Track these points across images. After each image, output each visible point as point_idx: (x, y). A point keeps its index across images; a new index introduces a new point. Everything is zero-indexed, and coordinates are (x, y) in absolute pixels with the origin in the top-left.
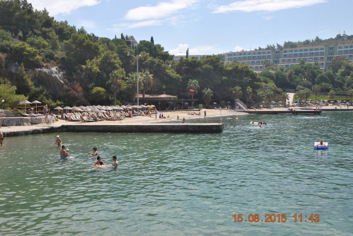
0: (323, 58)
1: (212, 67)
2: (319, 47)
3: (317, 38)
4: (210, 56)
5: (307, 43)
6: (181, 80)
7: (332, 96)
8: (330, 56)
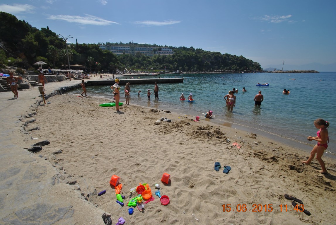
0: (130, 52)
3: (121, 42)
4: (93, 44)
5: (117, 43)
6: (81, 57)
7: (142, 69)
8: (133, 51)
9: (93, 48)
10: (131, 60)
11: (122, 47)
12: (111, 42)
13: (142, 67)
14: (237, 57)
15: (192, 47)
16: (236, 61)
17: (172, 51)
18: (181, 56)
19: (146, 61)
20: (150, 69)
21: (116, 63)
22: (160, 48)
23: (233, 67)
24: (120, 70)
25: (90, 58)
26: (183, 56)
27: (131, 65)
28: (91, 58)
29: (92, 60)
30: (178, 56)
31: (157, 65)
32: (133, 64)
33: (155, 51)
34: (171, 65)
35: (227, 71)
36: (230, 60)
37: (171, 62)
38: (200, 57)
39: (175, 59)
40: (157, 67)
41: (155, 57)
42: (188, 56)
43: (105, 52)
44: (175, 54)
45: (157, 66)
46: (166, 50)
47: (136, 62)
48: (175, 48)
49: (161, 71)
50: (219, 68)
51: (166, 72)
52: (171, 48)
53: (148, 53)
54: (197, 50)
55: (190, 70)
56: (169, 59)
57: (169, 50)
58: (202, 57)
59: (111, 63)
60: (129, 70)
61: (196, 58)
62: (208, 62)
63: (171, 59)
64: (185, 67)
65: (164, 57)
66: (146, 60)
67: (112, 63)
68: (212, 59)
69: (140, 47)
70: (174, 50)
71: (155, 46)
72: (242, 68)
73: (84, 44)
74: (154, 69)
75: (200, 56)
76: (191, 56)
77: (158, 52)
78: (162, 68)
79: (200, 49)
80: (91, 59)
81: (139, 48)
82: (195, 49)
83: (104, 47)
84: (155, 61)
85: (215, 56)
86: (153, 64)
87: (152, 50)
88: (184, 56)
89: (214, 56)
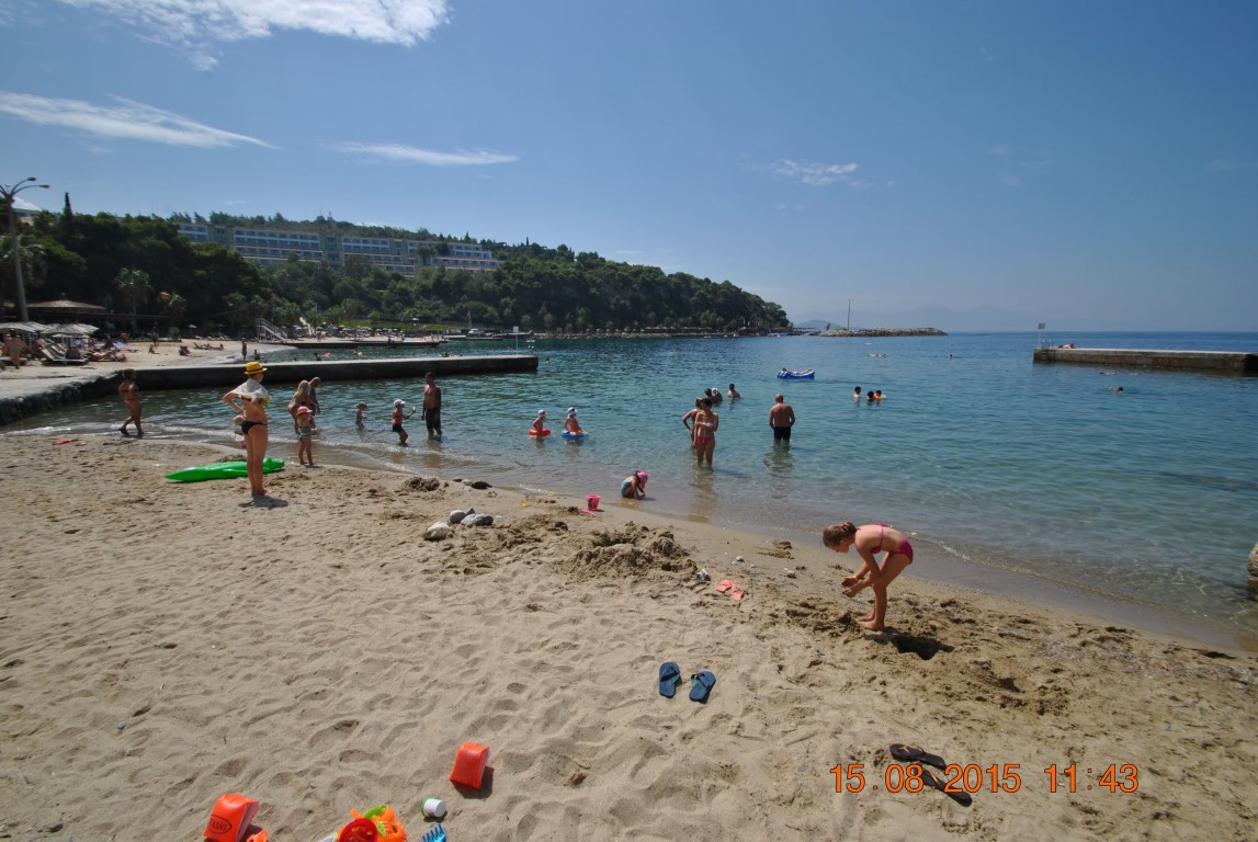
0: (320, 254)
1: (168, 247)
2: (278, 232)
3: (279, 215)
4: (148, 219)
5: (260, 220)
6: (86, 268)
7: (374, 321)
8: (334, 252)
9: (148, 232)
10: (326, 285)
11: (283, 236)
12: (234, 213)
13: (374, 313)
14: (715, 284)
15: (563, 248)
16: (712, 299)
17: (493, 256)
18: (525, 276)
19: (391, 291)
20: (405, 322)
21: (256, 296)
22: (444, 246)
23: (706, 318)
24: (276, 321)
25: (130, 273)
26: (533, 275)
27: (323, 306)
28: (136, 273)
29: (139, 282)
30: (513, 276)
31: (436, 308)
32: (335, 301)
33: (425, 254)
34: (489, 308)
35: (687, 331)
36: (692, 292)
37: (489, 297)
38: (594, 282)
39: (506, 287)
40: (437, 315)
41: (427, 277)
42: (551, 275)
43: (207, 250)
44: (505, 269)
45: (436, 312)
46: (468, 255)
47: (346, 293)
48: (501, 246)
49: (453, 331)
50: (659, 321)
51: (471, 332)
52: (487, 245)
53: (397, 259)
54: (583, 257)
55: (563, 327)
56: (481, 284)
57: (482, 252)
58: (599, 280)
59: (232, 295)
60: (314, 323)
61: (580, 284)
62: (623, 298)
63: (489, 285)
64: (544, 314)
65: (463, 278)
66: (390, 285)
67: (239, 297)
68: (635, 290)
69: (362, 239)
70: (500, 252)
71: (423, 235)
72: (733, 321)
73: (103, 215)
74: (424, 320)
75: (595, 278)
76: (561, 277)
77: (436, 260)
78: (455, 319)
79: (591, 254)
80: (136, 277)
81: (358, 241)
82: (576, 255)
83: (201, 230)
84: (425, 292)
85: (643, 278)
86: (418, 303)
87: (411, 251)
88: (538, 276)
89: (639, 280)
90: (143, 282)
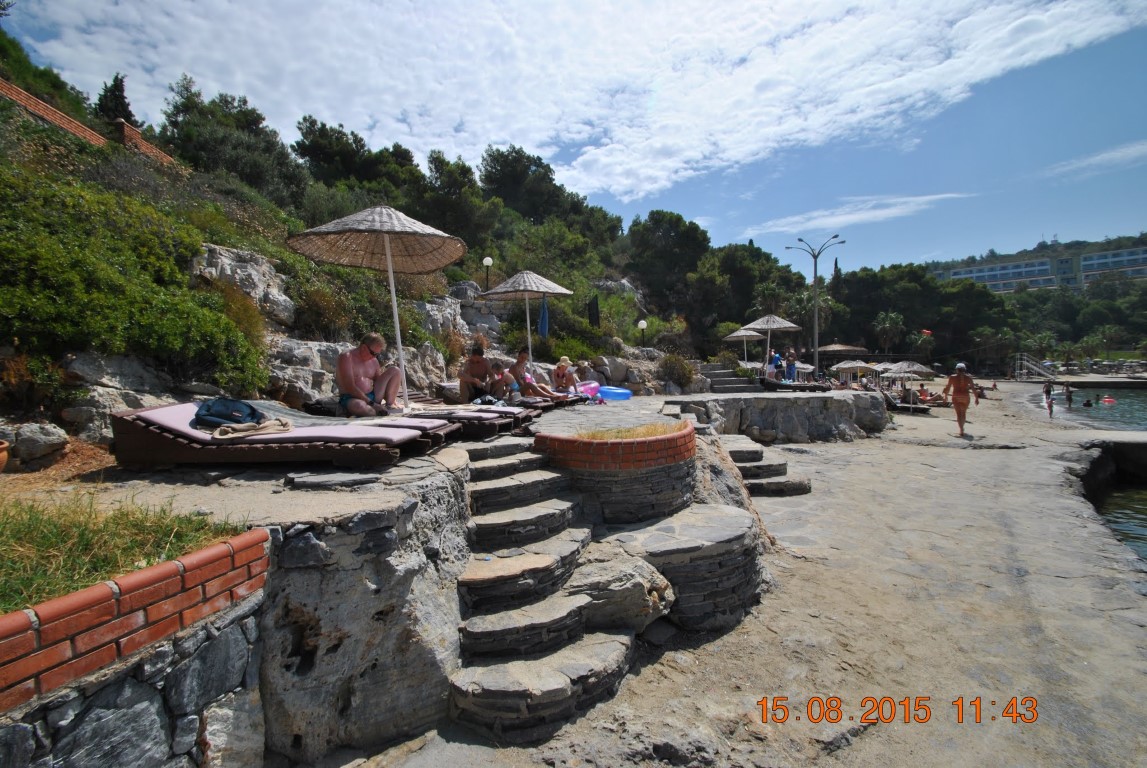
9: (901, 278)
10: (1068, 312)
21: (1005, 329)
25: (887, 316)
27: (1069, 337)
28: (892, 315)
29: (894, 322)
32: (1086, 330)
43: (953, 286)
47: (1099, 318)
59: (980, 329)
67: (988, 330)
69: (1107, 254)
73: (865, 270)
80: (892, 319)
81: (1104, 258)
90: (897, 324)
